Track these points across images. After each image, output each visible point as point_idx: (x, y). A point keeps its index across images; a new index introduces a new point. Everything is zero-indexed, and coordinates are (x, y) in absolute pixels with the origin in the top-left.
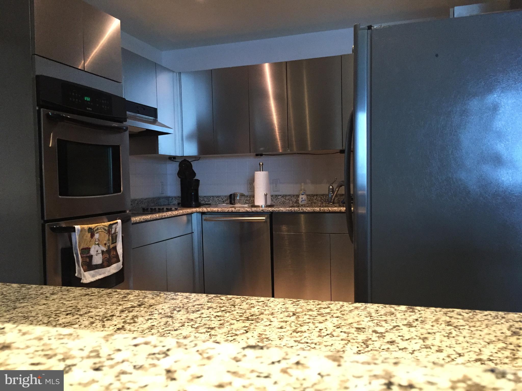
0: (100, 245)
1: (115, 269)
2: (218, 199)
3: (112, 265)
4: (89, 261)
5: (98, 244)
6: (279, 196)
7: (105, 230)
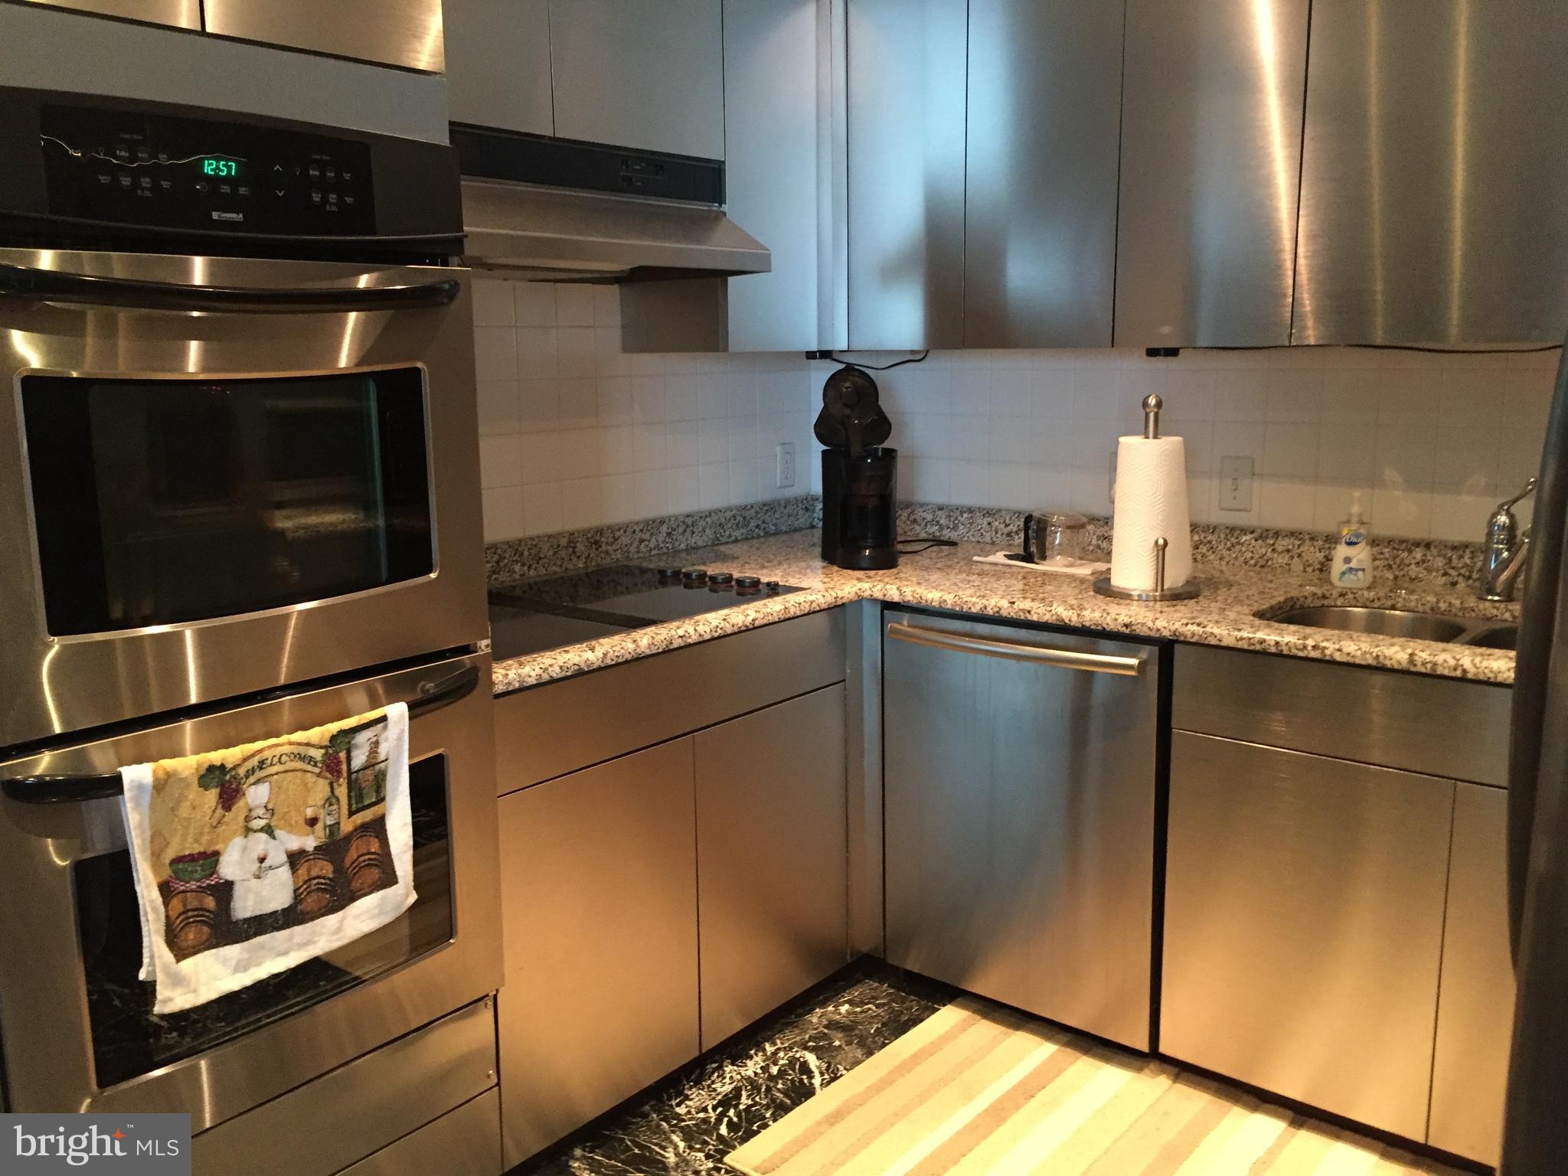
0: (278, 833)
1: (372, 918)
2: (989, 524)
3: (353, 899)
4: (217, 904)
5: (269, 830)
6: (1244, 531)
7: (311, 760)
